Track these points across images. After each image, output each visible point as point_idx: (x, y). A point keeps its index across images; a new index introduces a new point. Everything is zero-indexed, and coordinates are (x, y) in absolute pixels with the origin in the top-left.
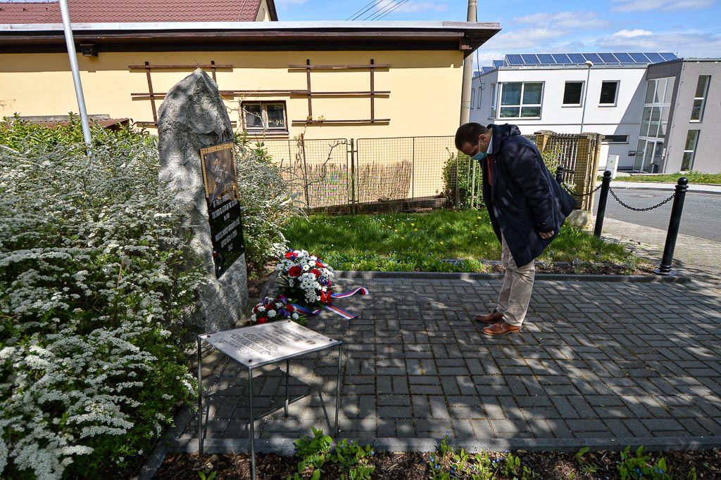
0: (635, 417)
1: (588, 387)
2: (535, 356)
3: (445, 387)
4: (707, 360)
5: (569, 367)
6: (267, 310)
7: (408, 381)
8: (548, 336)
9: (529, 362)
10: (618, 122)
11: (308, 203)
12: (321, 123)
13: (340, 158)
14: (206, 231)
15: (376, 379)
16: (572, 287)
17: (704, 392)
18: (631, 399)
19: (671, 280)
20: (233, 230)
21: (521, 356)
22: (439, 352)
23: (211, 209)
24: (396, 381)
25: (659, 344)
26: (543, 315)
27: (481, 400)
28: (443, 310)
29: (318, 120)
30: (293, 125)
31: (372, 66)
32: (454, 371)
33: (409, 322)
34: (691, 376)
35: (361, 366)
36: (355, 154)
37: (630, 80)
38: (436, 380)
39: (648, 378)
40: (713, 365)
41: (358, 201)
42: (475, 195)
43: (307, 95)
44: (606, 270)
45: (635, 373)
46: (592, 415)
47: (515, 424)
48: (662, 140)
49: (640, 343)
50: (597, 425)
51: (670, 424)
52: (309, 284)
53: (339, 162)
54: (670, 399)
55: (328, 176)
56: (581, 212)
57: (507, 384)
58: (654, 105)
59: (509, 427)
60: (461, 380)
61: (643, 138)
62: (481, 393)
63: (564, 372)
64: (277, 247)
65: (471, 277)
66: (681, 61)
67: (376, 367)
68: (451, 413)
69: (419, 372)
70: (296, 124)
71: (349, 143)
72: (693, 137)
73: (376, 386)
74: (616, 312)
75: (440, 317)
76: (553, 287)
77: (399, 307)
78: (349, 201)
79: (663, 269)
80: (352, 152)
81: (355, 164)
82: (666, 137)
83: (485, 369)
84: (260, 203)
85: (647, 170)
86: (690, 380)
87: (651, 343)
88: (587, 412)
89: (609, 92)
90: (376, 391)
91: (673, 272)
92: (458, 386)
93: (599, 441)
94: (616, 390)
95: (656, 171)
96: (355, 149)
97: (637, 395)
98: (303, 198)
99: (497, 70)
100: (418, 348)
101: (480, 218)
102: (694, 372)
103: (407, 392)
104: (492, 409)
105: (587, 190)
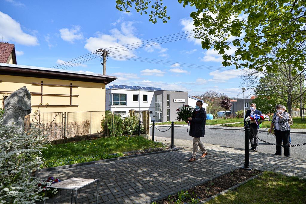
0: (178, 185)
1: (165, 182)
2: (148, 177)
3: (126, 193)
4: (188, 168)
5: (158, 178)
7: (113, 195)
8: (150, 171)
9: (148, 179)
10: (149, 107)
12: (46, 106)
13: (59, 120)
15: (101, 198)
16: (151, 157)
17: (189, 176)
18: (175, 181)
19: (174, 150)
21: (145, 178)
22: (120, 184)
24: (109, 196)
25: (177, 167)
26: (146, 166)
27: (138, 193)
28: (115, 171)
29: (46, 105)
30: (33, 107)
31: (71, 86)
32: (127, 188)
33: (105, 177)
34: (186, 172)
35: (94, 195)
37: (150, 95)
38: (122, 192)
39: (177, 175)
40: (189, 169)
41: (67, 137)
42: (114, 131)
43: (41, 95)
44: (158, 150)
45: (174, 175)
46: (168, 188)
47: (150, 197)
48: (161, 112)
49: (173, 168)
50: (170, 190)
51: (185, 184)
53: (59, 122)
54: (183, 179)
56: (146, 135)
57: (144, 187)
58: (157, 102)
59: (148, 198)
60: (130, 190)
61: (156, 112)
62: (138, 191)
63: (158, 179)
65: (120, 159)
66: (162, 90)
67: (100, 194)
68: (131, 200)
69: (115, 191)
70: (35, 106)
71: (64, 114)
72: (168, 111)
73: (102, 200)
74: (164, 161)
75: (116, 173)
76: (146, 157)
77: (99, 173)
78: (63, 137)
79: (172, 148)
80: (65, 117)
81: (66, 122)
82: (162, 111)
83: (136, 185)
85: (158, 121)
86: (186, 173)
87: (175, 167)
88: (167, 187)
89: (145, 98)
90: (103, 201)
91: (174, 148)
92: (130, 192)
93: (172, 193)
94: (171, 180)
95: (161, 122)
97: (176, 180)
99: (111, 89)
100: (112, 184)
101: (118, 139)
102: (186, 171)
103: (114, 198)
104: (142, 195)
105: (147, 127)
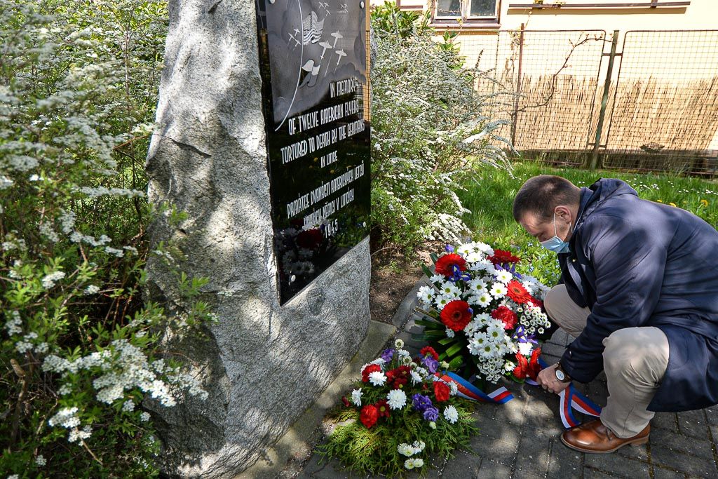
6: (391, 385)
11: (513, 141)
12: (556, 9)
14: (254, 193)
20: (344, 190)
23: (276, 137)
29: (553, 3)
30: (510, 12)
36: (617, 59)
41: (605, 146)
52: (488, 349)
53: (583, 73)
55: (558, 97)
64: (444, 221)
70: (515, 10)
71: (609, 38)
78: (588, 144)
80: (612, 56)
84: (425, 135)
96: (618, 50)
98: (505, 133)
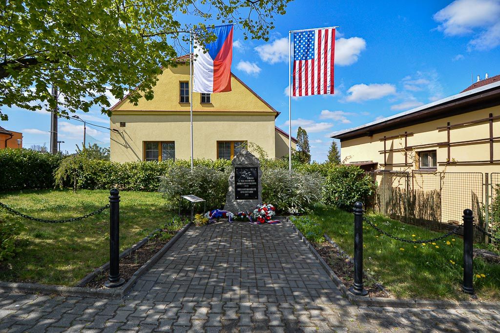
12: (455, 164)
20: (250, 191)
30: (439, 165)
31: (491, 119)
43: (447, 145)
70: (442, 164)
